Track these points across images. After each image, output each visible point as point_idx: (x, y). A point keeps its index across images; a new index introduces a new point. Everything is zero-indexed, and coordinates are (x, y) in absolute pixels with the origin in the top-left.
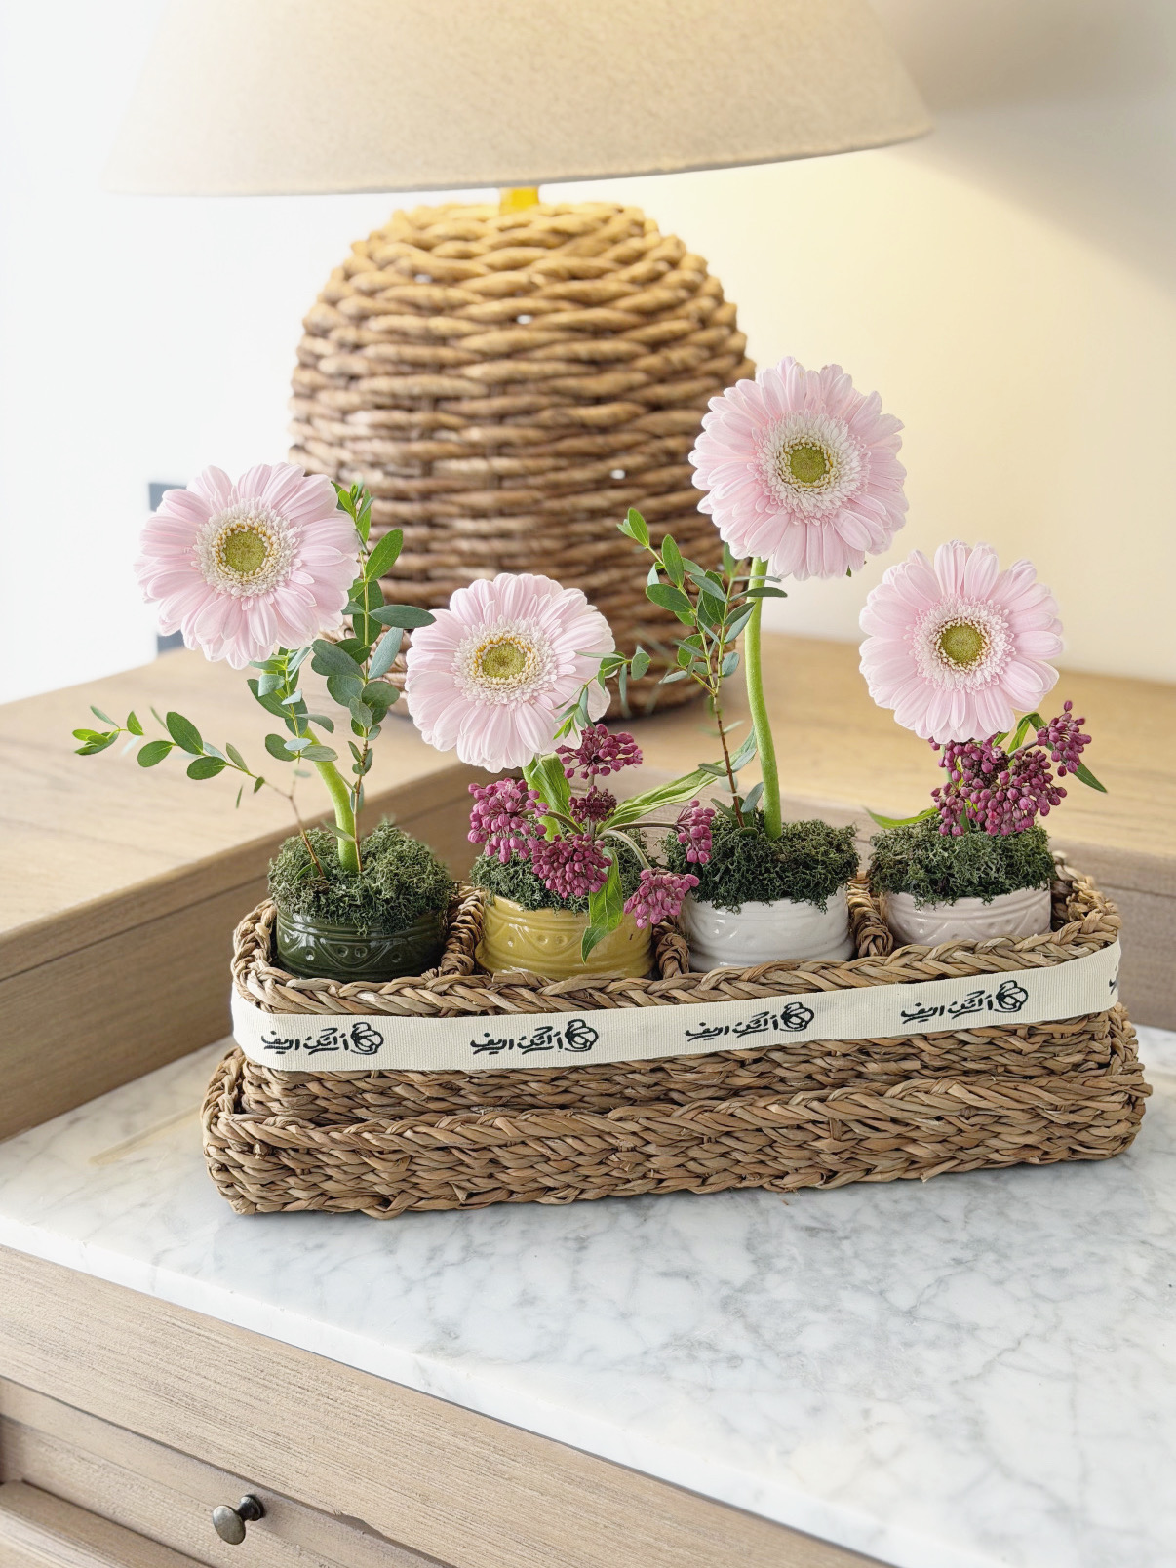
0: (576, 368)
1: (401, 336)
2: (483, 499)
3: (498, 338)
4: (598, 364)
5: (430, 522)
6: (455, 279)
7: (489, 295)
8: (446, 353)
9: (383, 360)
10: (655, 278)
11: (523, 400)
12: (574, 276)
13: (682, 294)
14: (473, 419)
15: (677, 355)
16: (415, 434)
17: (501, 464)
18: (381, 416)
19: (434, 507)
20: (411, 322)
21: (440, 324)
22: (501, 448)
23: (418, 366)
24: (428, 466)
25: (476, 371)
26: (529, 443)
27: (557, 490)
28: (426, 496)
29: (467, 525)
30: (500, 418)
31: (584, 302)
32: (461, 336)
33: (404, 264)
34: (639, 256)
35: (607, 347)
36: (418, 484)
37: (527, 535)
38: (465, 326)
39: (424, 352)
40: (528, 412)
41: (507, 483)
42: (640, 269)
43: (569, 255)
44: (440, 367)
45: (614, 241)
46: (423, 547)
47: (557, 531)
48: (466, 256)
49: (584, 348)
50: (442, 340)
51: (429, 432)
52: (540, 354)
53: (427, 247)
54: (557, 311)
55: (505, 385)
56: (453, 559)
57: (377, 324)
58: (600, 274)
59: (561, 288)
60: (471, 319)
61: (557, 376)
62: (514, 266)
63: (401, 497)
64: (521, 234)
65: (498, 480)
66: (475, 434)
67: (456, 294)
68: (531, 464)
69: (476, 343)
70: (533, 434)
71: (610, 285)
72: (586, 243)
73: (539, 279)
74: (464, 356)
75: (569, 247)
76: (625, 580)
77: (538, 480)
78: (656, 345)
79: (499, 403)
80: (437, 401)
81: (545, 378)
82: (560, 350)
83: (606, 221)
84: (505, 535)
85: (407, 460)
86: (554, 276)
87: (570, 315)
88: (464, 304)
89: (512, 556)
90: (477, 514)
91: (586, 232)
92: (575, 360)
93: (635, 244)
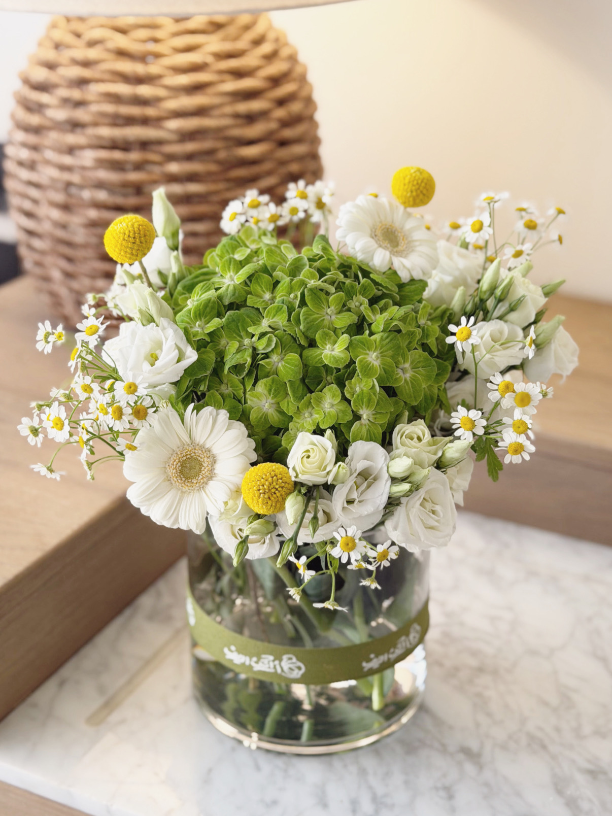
0: (239, 121)
1: (116, 98)
3: (187, 101)
4: (250, 118)
7: (176, 69)
8: (150, 112)
9: (103, 115)
10: (274, 54)
11: (207, 144)
12: (231, 55)
14: (171, 158)
16: (128, 167)
17: (194, 188)
18: (104, 154)
20: (123, 89)
21: (144, 90)
22: (192, 178)
23: (130, 121)
24: (139, 189)
25: (174, 124)
26: (210, 173)
30: (190, 157)
31: (239, 74)
32: (160, 99)
33: (111, 45)
35: (255, 105)
38: (161, 92)
39: (135, 111)
40: (210, 153)
42: (264, 48)
44: (145, 121)
45: (247, 28)
48: (154, 40)
49: (243, 107)
50: (145, 102)
51: (139, 166)
52: (215, 112)
54: (223, 81)
55: (193, 135)
57: (95, 89)
58: (243, 53)
59: (223, 65)
60: (166, 87)
62: (189, 49)
66: (174, 168)
69: (173, 104)
70: (213, 167)
73: (209, 59)
74: (163, 114)
75: (221, 34)
78: (281, 102)
79: (190, 147)
80: (144, 145)
81: (220, 129)
82: (228, 109)
86: (218, 56)
87: (231, 85)
88: (160, 77)
92: (237, 116)
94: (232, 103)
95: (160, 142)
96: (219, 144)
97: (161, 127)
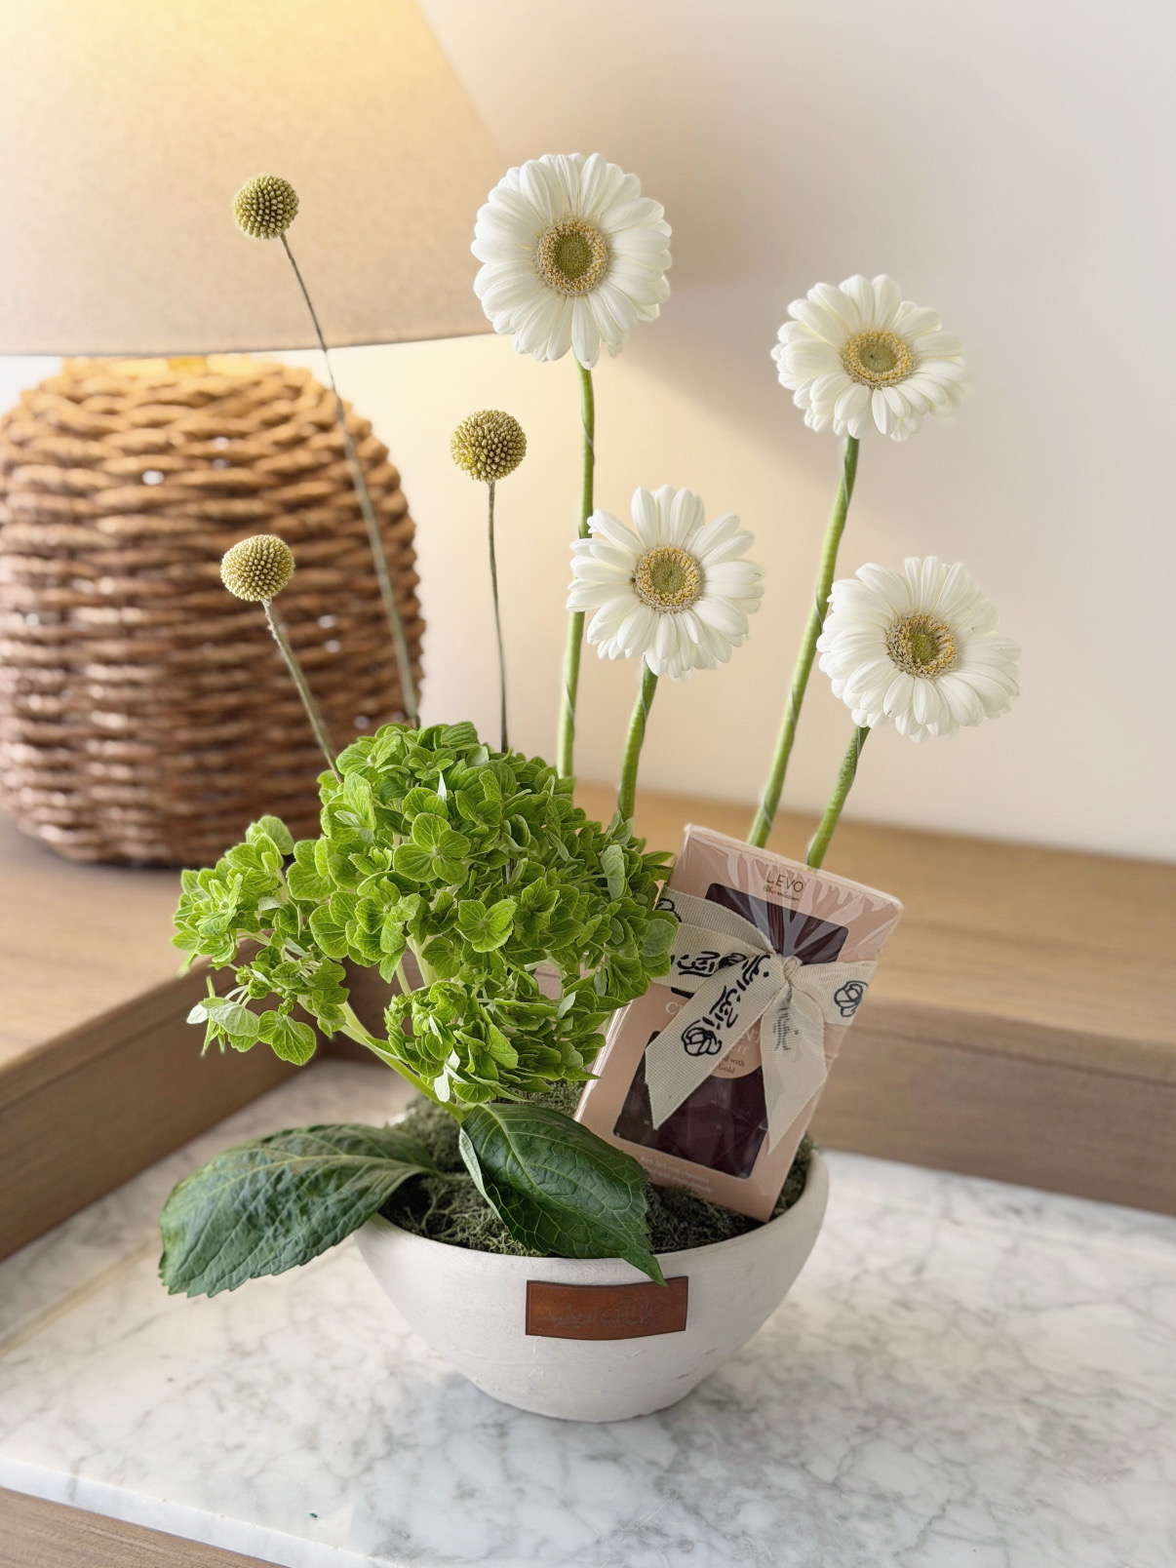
0: (208, 527)
1: (41, 488)
2: (114, 648)
3: (131, 495)
5: (66, 667)
6: (96, 435)
7: (128, 452)
8: (82, 506)
9: (23, 510)
10: (298, 442)
11: (153, 554)
13: (326, 457)
14: (106, 571)
15: (314, 517)
16: (52, 581)
17: (132, 615)
18: (22, 564)
19: (70, 653)
20: (52, 475)
21: (79, 477)
22: (131, 600)
23: (56, 518)
24: (64, 613)
25: (111, 525)
26: (158, 596)
27: (186, 643)
28: (62, 642)
29: (98, 672)
30: (132, 571)
32: (96, 490)
33: (53, 418)
34: (285, 419)
35: (240, 507)
36: (53, 631)
37: (157, 684)
39: (60, 504)
40: (160, 566)
41: (140, 634)
42: (284, 432)
43: (214, 416)
44: (77, 520)
45: (263, 403)
46: (54, 691)
47: (186, 682)
48: (111, 412)
49: (215, 507)
50: (80, 493)
51: (65, 581)
52: (173, 511)
53: (77, 400)
54: (191, 470)
55: (136, 540)
56: (85, 705)
57: (22, 475)
58: (242, 435)
59: (198, 448)
60: (109, 474)
61: (186, 533)
62: (155, 425)
63: (38, 642)
64: (167, 395)
65: (127, 631)
66: (108, 586)
67: (94, 449)
68: (160, 616)
70: (162, 588)
71: (250, 447)
72: (232, 405)
73: (178, 440)
75: (213, 409)
76: (257, 732)
77: (165, 633)
78: (294, 507)
79: (131, 557)
80: (72, 552)
81: (175, 535)
82: (192, 509)
83: (257, 384)
84: (134, 684)
85: (45, 607)
86: (194, 437)
87: (200, 476)
88: (101, 460)
89: (143, 704)
90: (108, 662)
91: (234, 393)
92: (205, 518)
93: (282, 407)
94: (200, 500)
95: (93, 549)
96: (174, 556)
97: (95, 529)
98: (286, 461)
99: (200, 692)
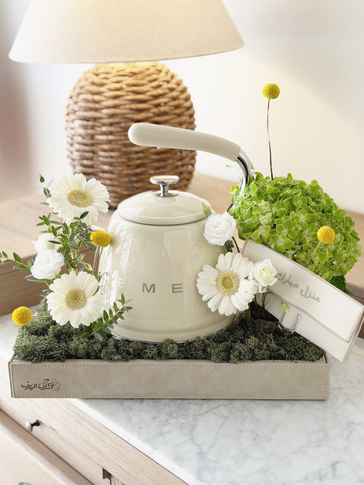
0: (132, 112)
1: (87, 101)
2: (106, 147)
3: (111, 102)
5: (93, 152)
6: (102, 85)
7: (110, 90)
8: (97, 106)
9: (81, 107)
10: (159, 86)
12: (134, 85)
13: (167, 91)
14: (104, 125)
15: (162, 109)
16: (89, 127)
17: (111, 137)
18: (81, 122)
19: (94, 148)
20: (89, 97)
21: (97, 98)
22: (111, 133)
23: (91, 109)
24: (92, 137)
25: (105, 111)
26: (118, 132)
28: (92, 145)
29: (102, 153)
30: (111, 125)
31: (137, 93)
32: (102, 101)
33: (90, 80)
34: (155, 80)
35: (141, 106)
36: (89, 142)
37: (118, 157)
39: (92, 105)
40: (118, 123)
41: (113, 143)
42: (155, 84)
43: (134, 79)
44: (96, 110)
45: (149, 75)
46: (91, 159)
47: (126, 156)
48: (107, 78)
49: (134, 106)
50: (97, 102)
51: (93, 127)
52: (122, 107)
53: (97, 75)
54: (128, 95)
55: (112, 116)
56: (99, 163)
57: (82, 97)
58: (143, 85)
59: (130, 89)
60: (105, 97)
61: (126, 114)
62: (118, 82)
63: (86, 145)
64: (122, 73)
65: (110, 142)
66: (104, 129)
67: (101, 89)
68: (119, 138)
69: (106, 103)
70: (119, 129)
72: (140, 76)
73: (124, 86)
74: (102, 107)
75: (135, 77)
76: (146, 171)
77: (120, 142)
78: (157, 106)
79: (111, 120)
80: (95, 119)
81: (123, 114)
82: (128, 106)
83: (148, 69)
84: (112, 157)
85: (87, 135)
86: (129, 85)
87: (131, 97)
88: (103, 93)
89: (114, 163)
90: (105, 151)
91: (141, 73)
92: (131, 109)
93: (155, 76)
94: (130, 104)
95: (100, 118)
96: (122, 120)
97: (101, 113)
98: (155, 92)
99: (130, 160)
